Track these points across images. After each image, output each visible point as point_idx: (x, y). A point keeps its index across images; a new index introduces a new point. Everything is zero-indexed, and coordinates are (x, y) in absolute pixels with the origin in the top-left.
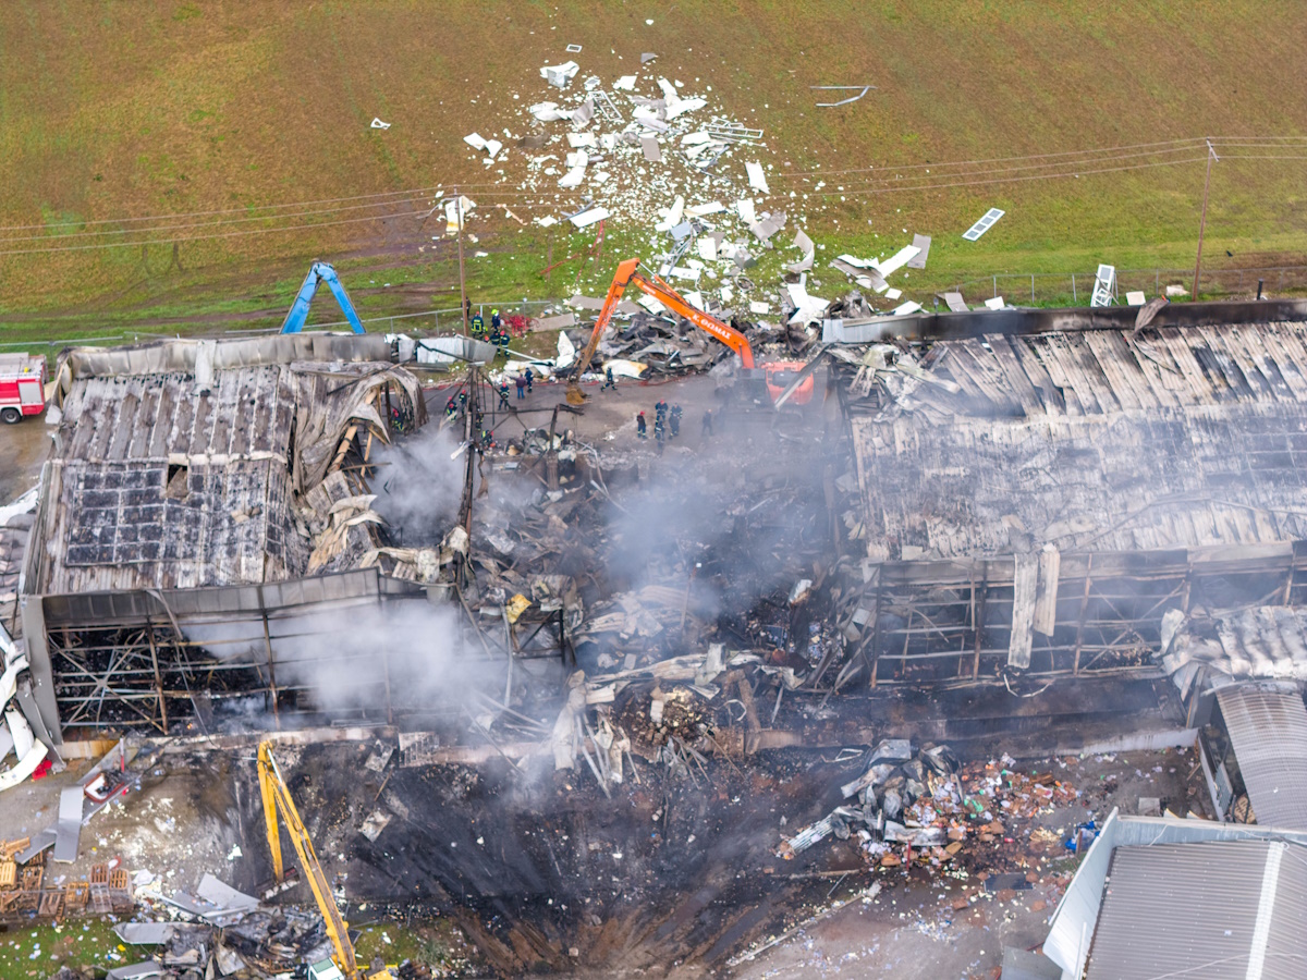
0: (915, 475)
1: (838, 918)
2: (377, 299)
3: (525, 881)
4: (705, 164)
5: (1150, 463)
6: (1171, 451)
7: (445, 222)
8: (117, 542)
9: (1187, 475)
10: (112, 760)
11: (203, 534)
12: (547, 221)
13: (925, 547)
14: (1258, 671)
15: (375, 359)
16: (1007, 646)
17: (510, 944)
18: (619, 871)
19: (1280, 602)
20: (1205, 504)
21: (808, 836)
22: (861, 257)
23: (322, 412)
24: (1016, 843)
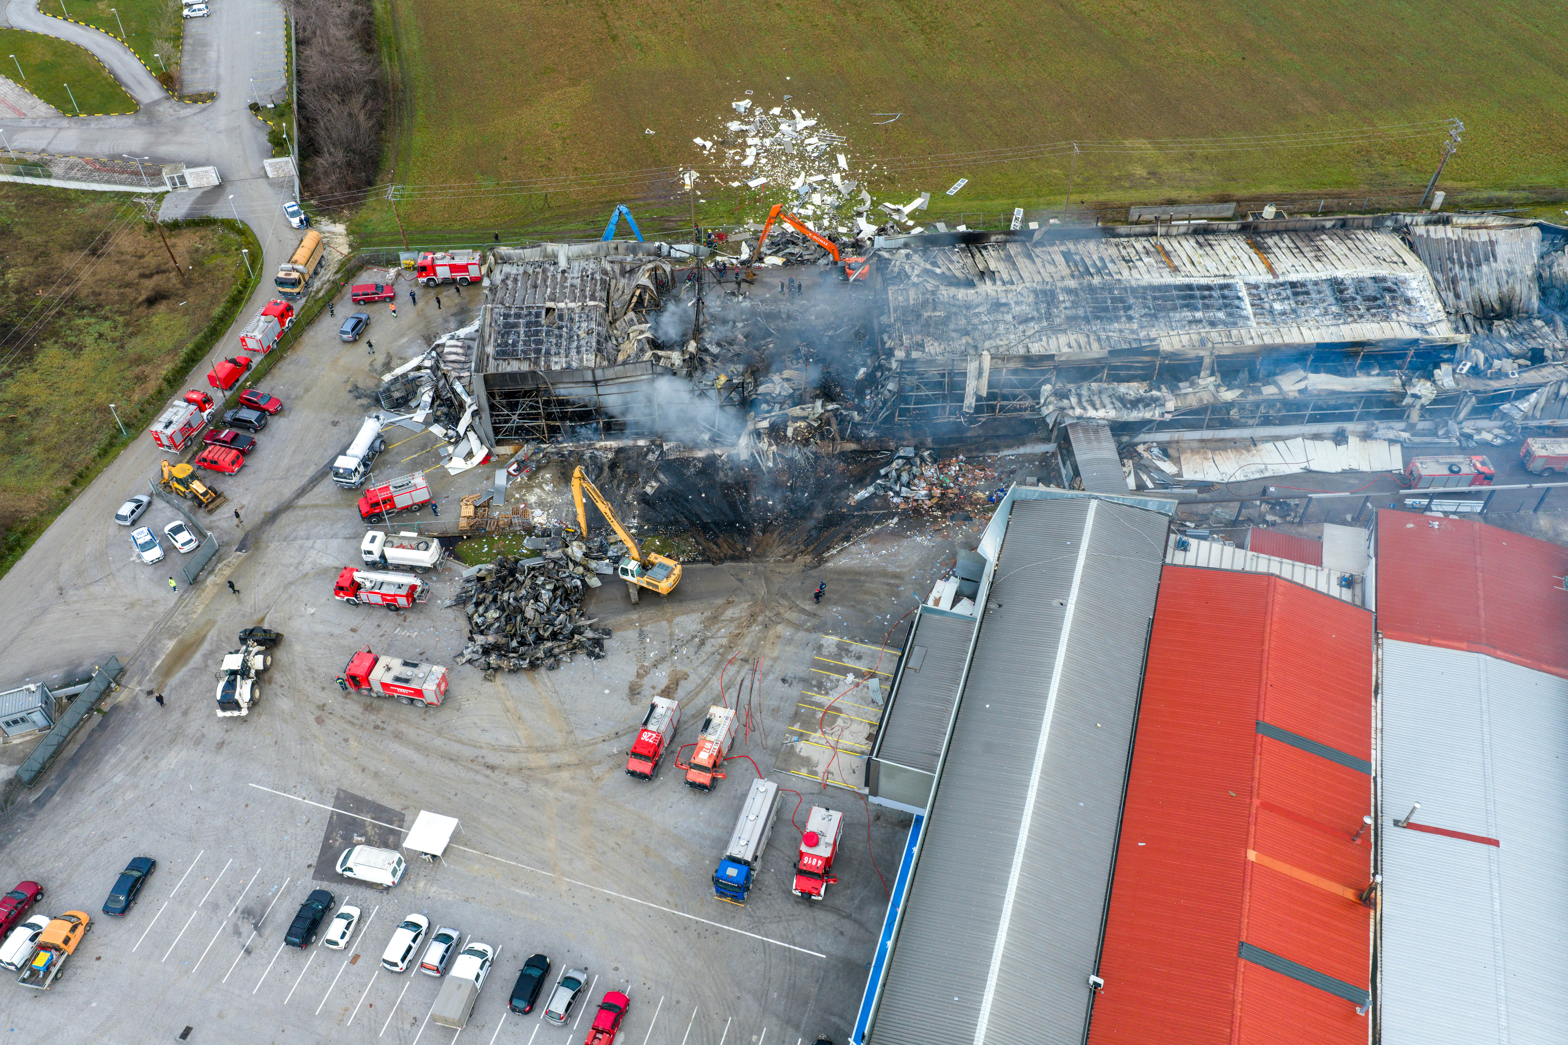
0: (919, 316)
1: (878, 534)
2: (650, 223)
3: (725, 515)
4: (816, 155)
5: (1038, 310)
6: (1049, 304)
7: (684, 184)
8: (520, 347)
9: (1057, 316)
10: (521, 455)
11: (564, 343)
12: (736, 184)
13: (923, 352)
14: (1088, 415)
15: (649, 255)
16: (963, 401)
17: (717, 545)
18: (771, 510)
19: (1101, 381)
20: (1065, 331)
21: (863, 494)
22: (894, 204)
23: (623, 282)
24: (965, 498)
